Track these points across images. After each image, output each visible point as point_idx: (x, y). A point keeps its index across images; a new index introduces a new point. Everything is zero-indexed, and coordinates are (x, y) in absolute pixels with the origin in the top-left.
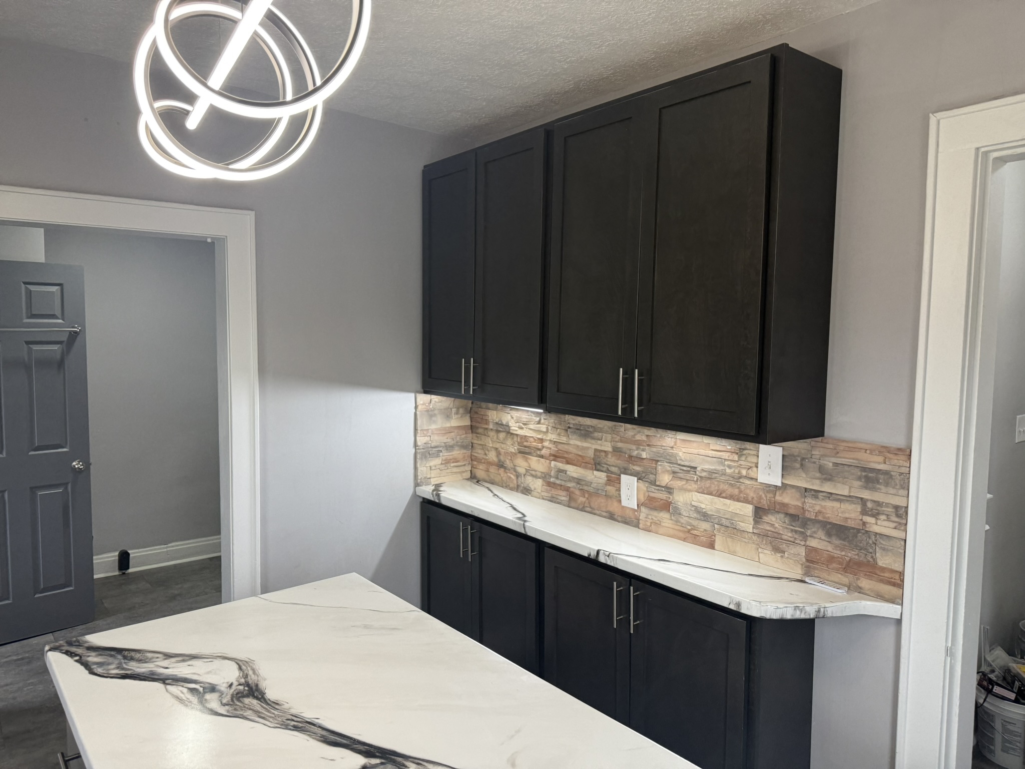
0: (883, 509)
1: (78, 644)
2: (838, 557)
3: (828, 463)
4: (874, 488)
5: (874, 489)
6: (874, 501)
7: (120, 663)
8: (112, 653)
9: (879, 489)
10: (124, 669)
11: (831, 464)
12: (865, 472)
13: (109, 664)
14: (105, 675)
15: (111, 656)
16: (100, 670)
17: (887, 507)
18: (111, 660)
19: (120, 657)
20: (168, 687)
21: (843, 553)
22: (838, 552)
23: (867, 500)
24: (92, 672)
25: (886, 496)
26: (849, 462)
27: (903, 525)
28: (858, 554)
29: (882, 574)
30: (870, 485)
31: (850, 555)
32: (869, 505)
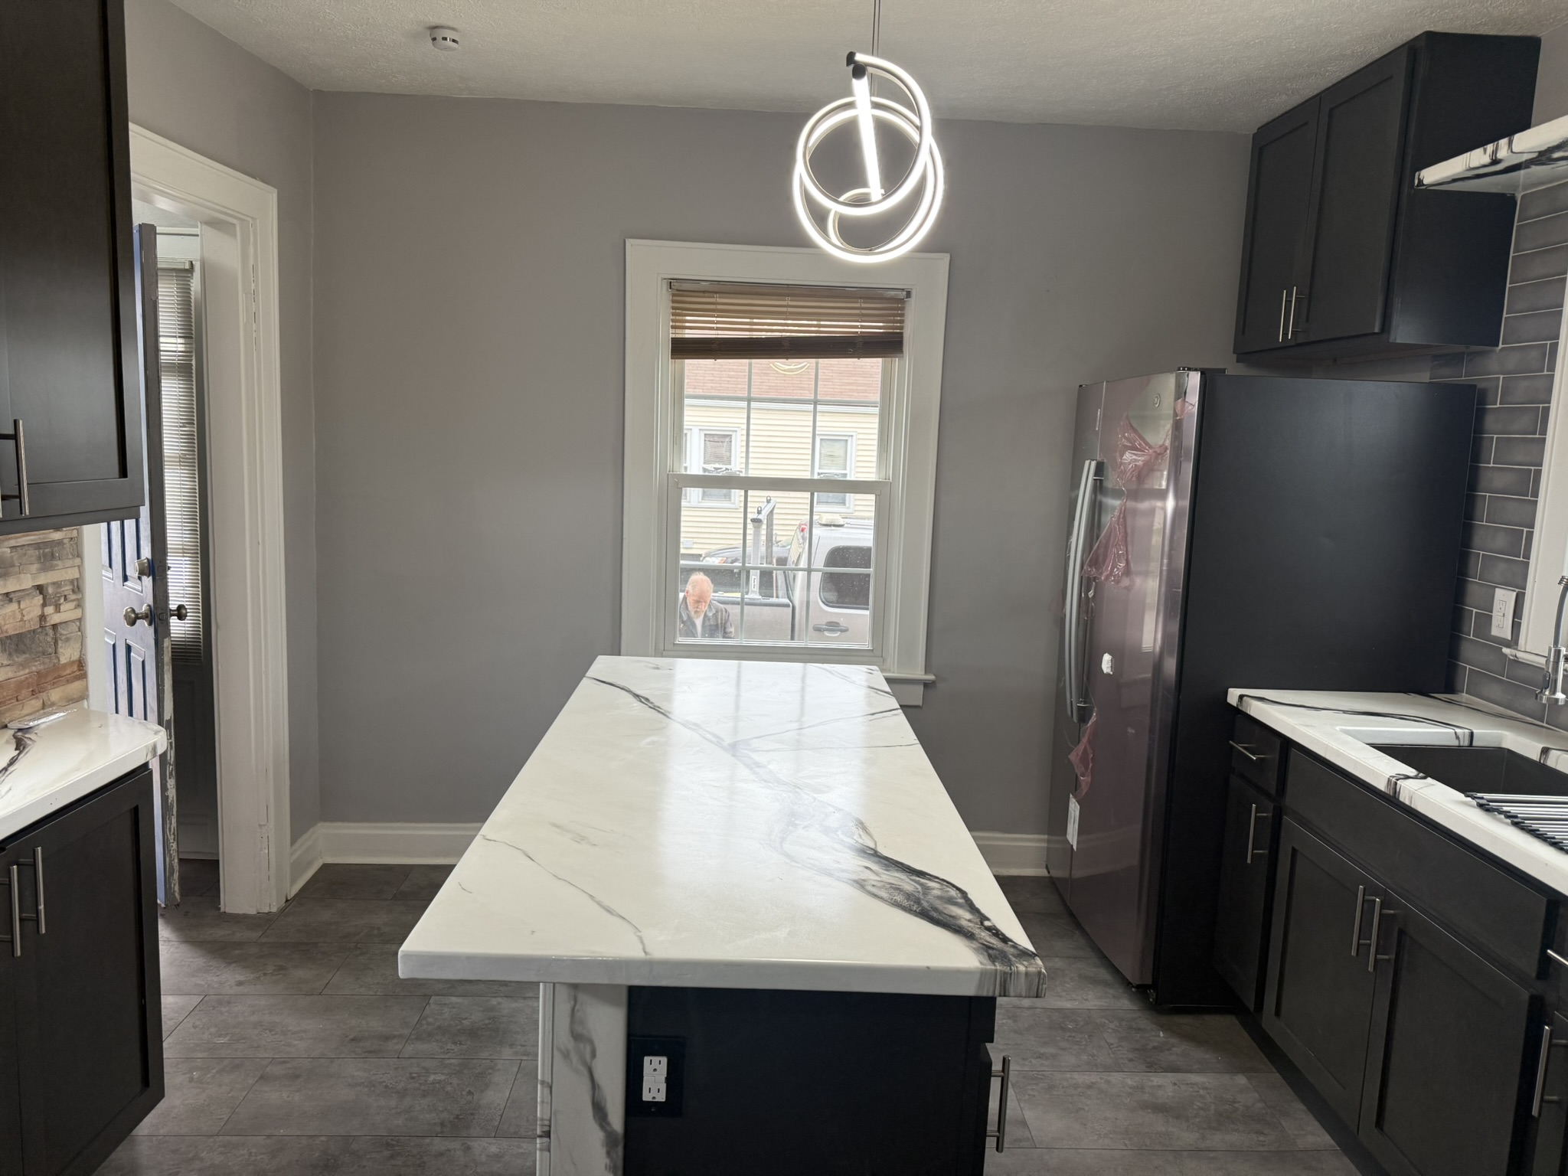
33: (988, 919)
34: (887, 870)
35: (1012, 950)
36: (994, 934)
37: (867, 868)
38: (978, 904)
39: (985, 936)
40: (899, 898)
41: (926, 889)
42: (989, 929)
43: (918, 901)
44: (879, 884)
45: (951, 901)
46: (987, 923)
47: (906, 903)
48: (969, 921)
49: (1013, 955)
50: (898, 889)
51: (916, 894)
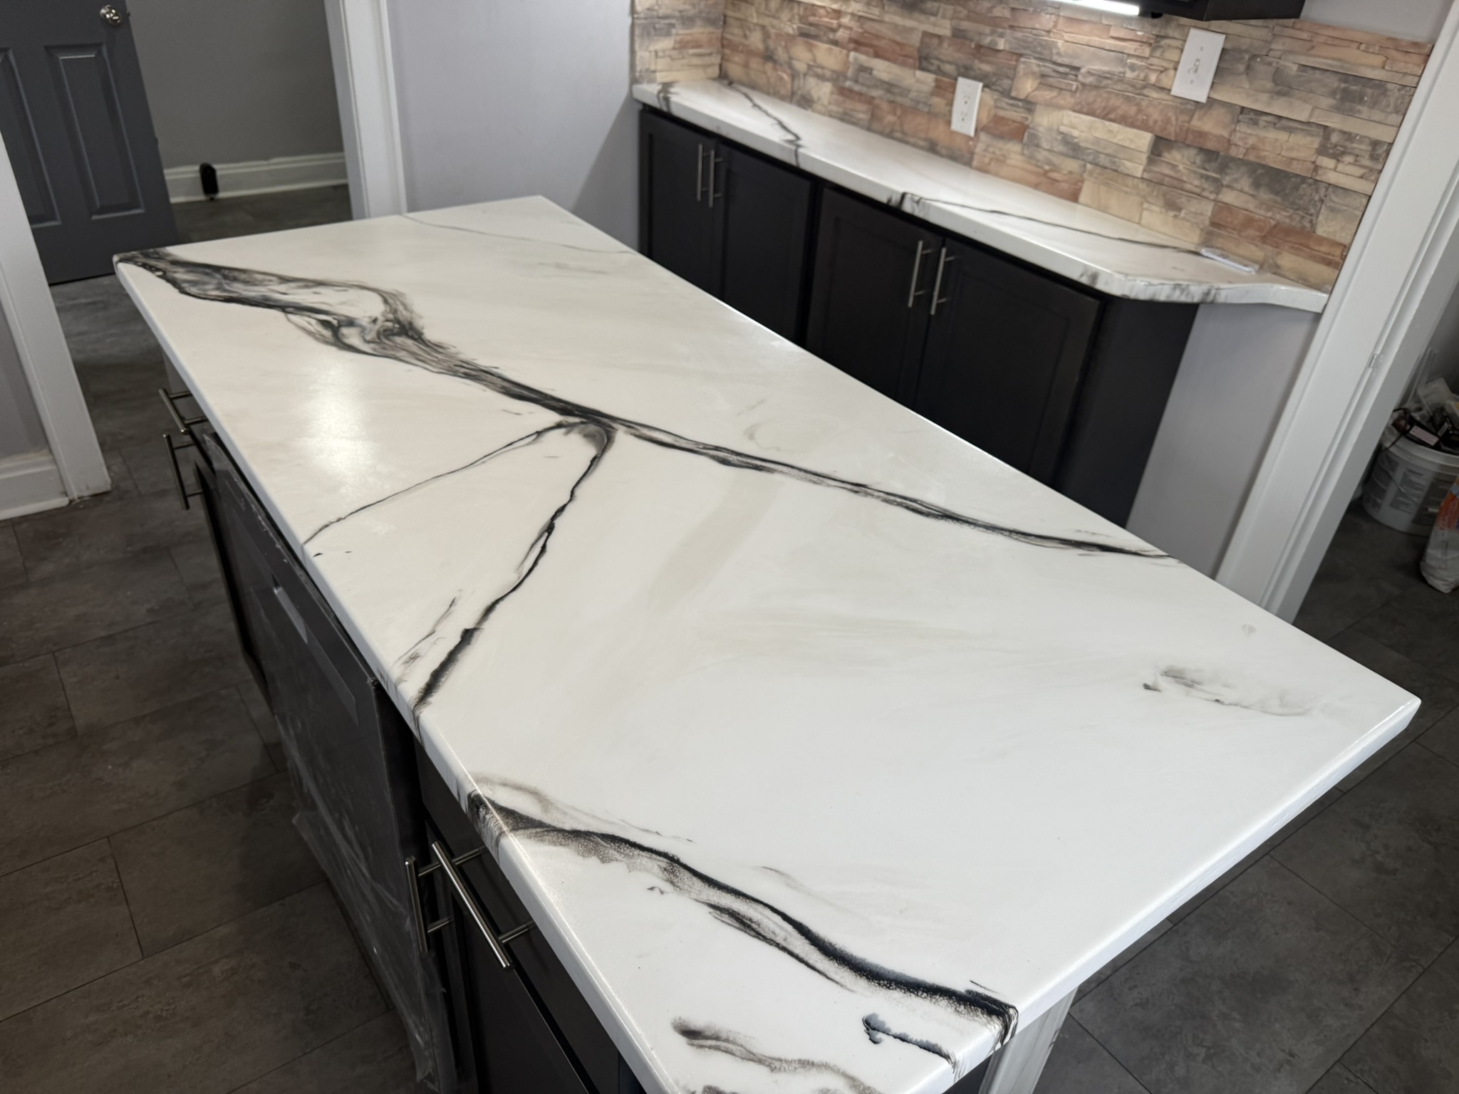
0: (1355, 145)
1: (156, 256)
2: (1260, 220)
3: (1291, 65)
4: (1351, 110)
5: (1351, 113)
6: (1344, 133)
7: (220, 284)
8: (207, 270)
9: (1359, 112)
10: (225, 291)
11: (1295, 67)
12: (1346, 82)
13: (205, 283)
14: (203, 296)
15: (207, 274)
16: (194, 290)
17: (1361, 142)
18: (206, 279)
19: (218, 276)
20: (291, 316)
21: (1269, 214)
22: (1262, 212)
23: (1334, 130)
24: (183, 291)
25: (1364, 125)
26: (1324, 64)
27: (1374, 174)
28: (1290, 217)
29: (1317, 248)
30: (1348, 104)
31: (1278, 217)
32: (1335, 138)
33: (159, 277)
34: (264, 296)
35: (138, 260)
36: (154, 267)
37: (285, 294)
38: (169, 286)
39: (161, 265)
40: (243, 276)
41: (219, 288)
42: (158, 270)
43: (225, 277)
44: (267, 283)
45: (194, 283)
46: (160, 273)
47: (236, 274)
48: (175, 272)
49: (137, 257)
50: (246, 282)
51: (227, 281)
